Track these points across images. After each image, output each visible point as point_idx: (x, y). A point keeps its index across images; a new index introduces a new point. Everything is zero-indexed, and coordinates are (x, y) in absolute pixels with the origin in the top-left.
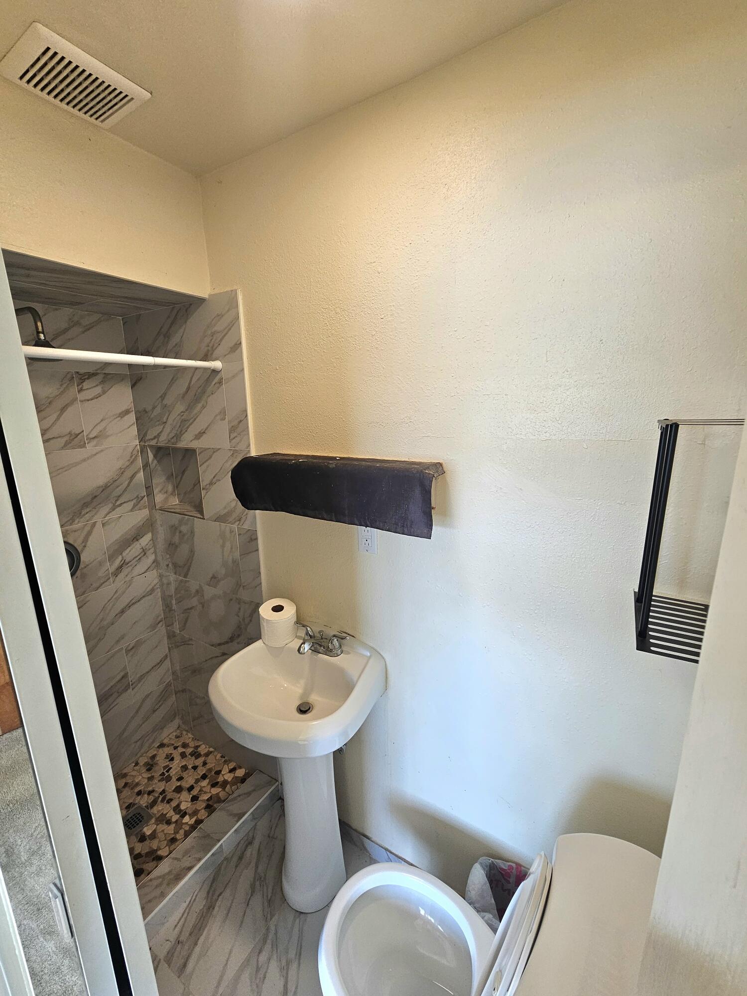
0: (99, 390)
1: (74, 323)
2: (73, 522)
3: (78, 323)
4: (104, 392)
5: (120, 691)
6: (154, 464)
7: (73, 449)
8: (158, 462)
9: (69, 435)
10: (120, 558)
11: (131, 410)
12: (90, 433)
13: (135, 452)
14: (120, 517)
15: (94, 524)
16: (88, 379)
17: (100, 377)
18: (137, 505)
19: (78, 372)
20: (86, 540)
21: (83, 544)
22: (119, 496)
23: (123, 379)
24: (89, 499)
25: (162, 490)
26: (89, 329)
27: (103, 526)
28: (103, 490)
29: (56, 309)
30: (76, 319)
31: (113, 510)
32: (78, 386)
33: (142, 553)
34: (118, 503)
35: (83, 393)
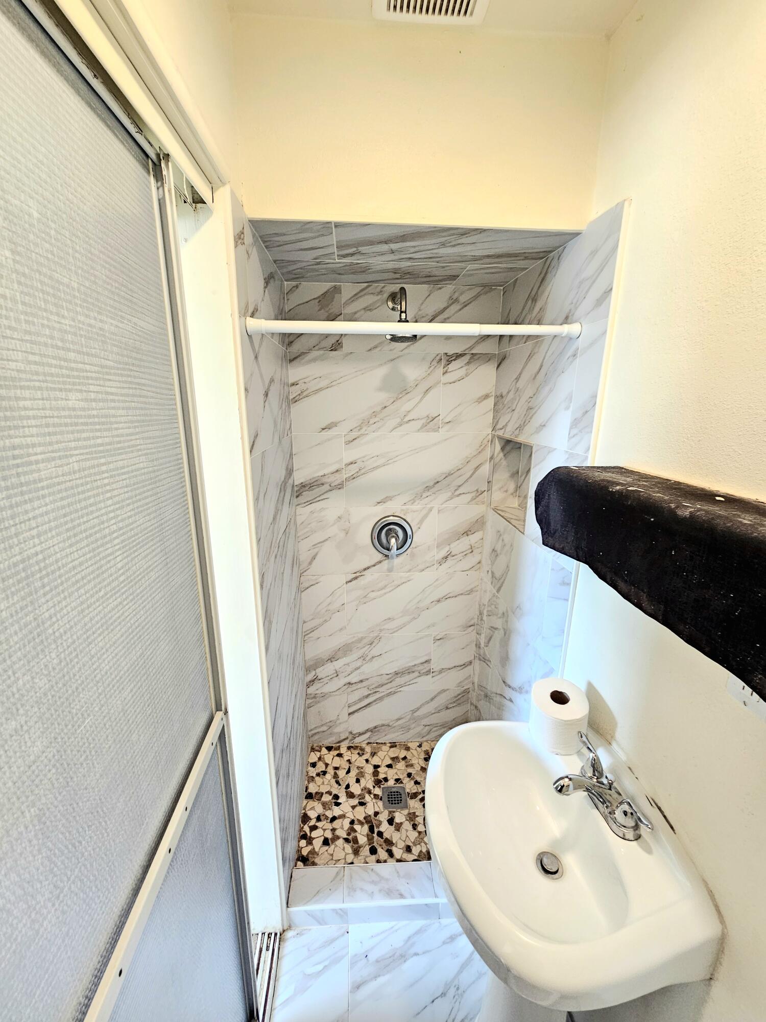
0: (462, 372)
1: (453, 301)
2: (414, 502)
3: (456, 301)
4: (467, 375)
5: (422, 672)
6: (499, 458)
7: (428, 432)
8: (505, 455)
9: (426, 419)
10: (447, 549)
11: (490, 395)
12: (445, 417)
13: (485, 441)
14: (456, 507)
15: (431, 509)
16: (454, 360)
17: (467, 358)
18: (475, 499)
19: (446, 354)
20: (421, 522)
21: (418, 525)
22: (460, 486)
23: (489, 360)
24: (432, 484)
25: (502, 487)
26: (466, 306)
27: (438, 513)
28: (446, 477)
29: (440, 288)
30: (455, 297)
31: (452, 498)
32: (444, 368)
33: (469, 549)
34: (458, 492)
35: (447, 375)
